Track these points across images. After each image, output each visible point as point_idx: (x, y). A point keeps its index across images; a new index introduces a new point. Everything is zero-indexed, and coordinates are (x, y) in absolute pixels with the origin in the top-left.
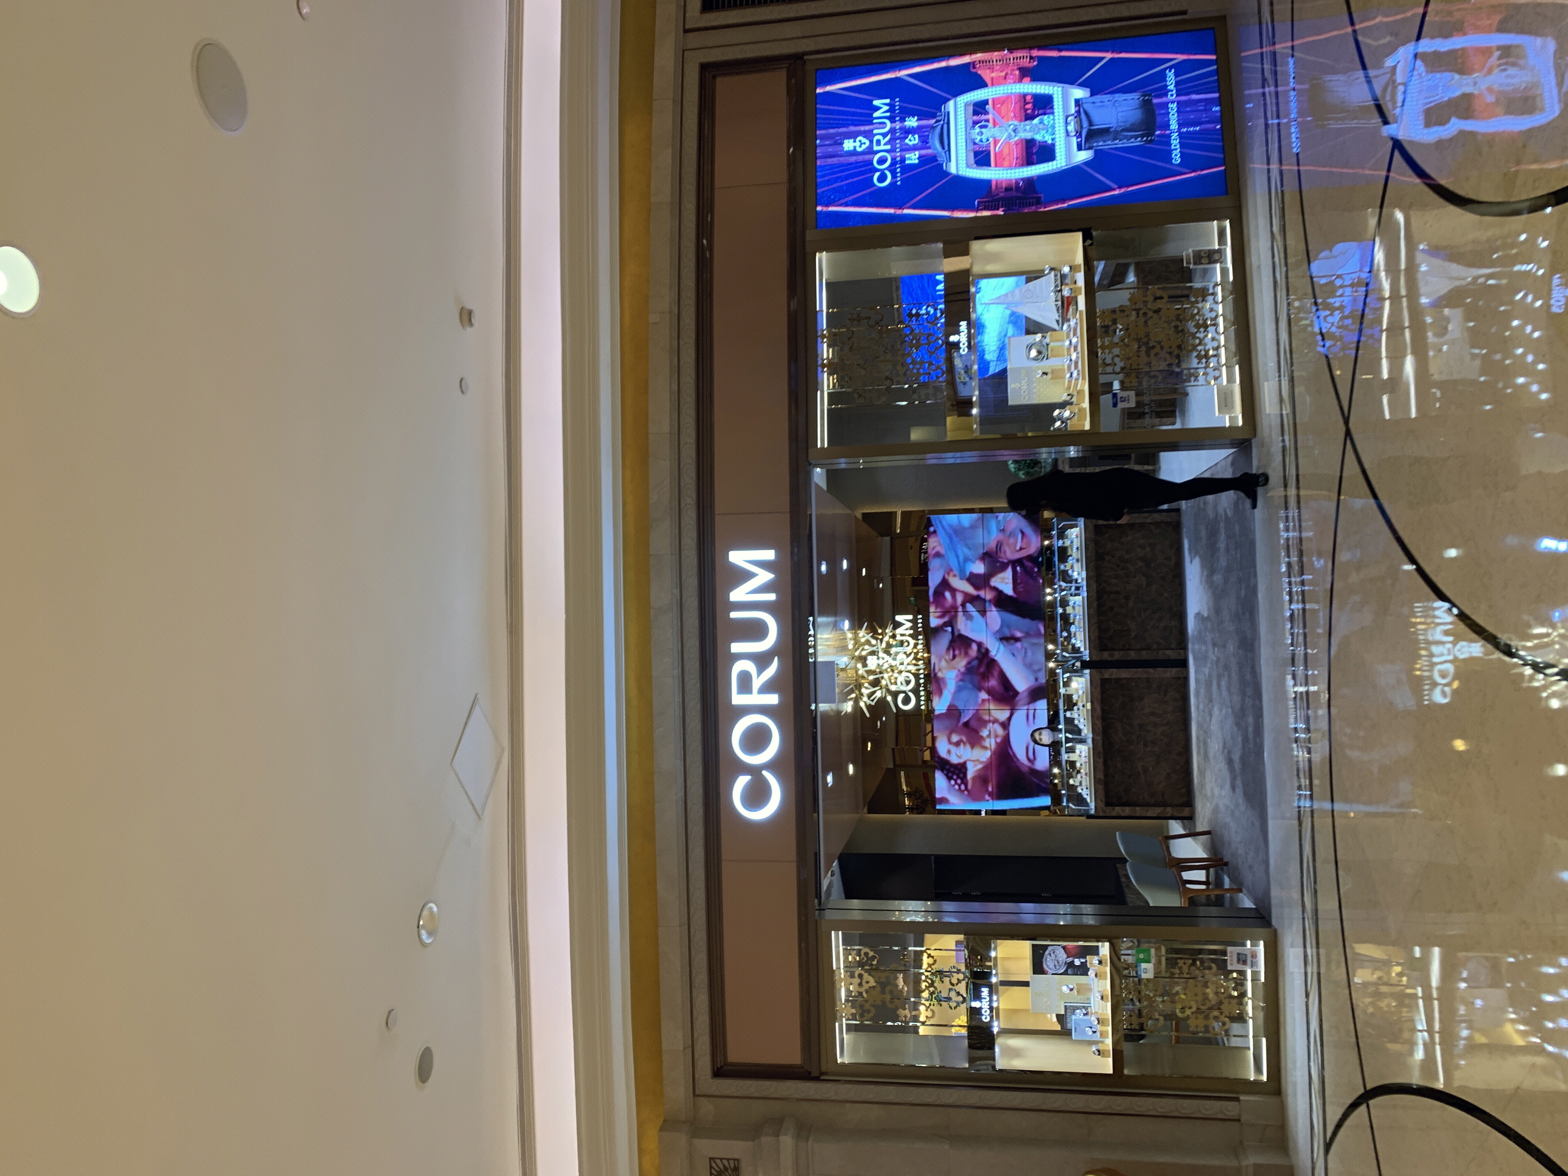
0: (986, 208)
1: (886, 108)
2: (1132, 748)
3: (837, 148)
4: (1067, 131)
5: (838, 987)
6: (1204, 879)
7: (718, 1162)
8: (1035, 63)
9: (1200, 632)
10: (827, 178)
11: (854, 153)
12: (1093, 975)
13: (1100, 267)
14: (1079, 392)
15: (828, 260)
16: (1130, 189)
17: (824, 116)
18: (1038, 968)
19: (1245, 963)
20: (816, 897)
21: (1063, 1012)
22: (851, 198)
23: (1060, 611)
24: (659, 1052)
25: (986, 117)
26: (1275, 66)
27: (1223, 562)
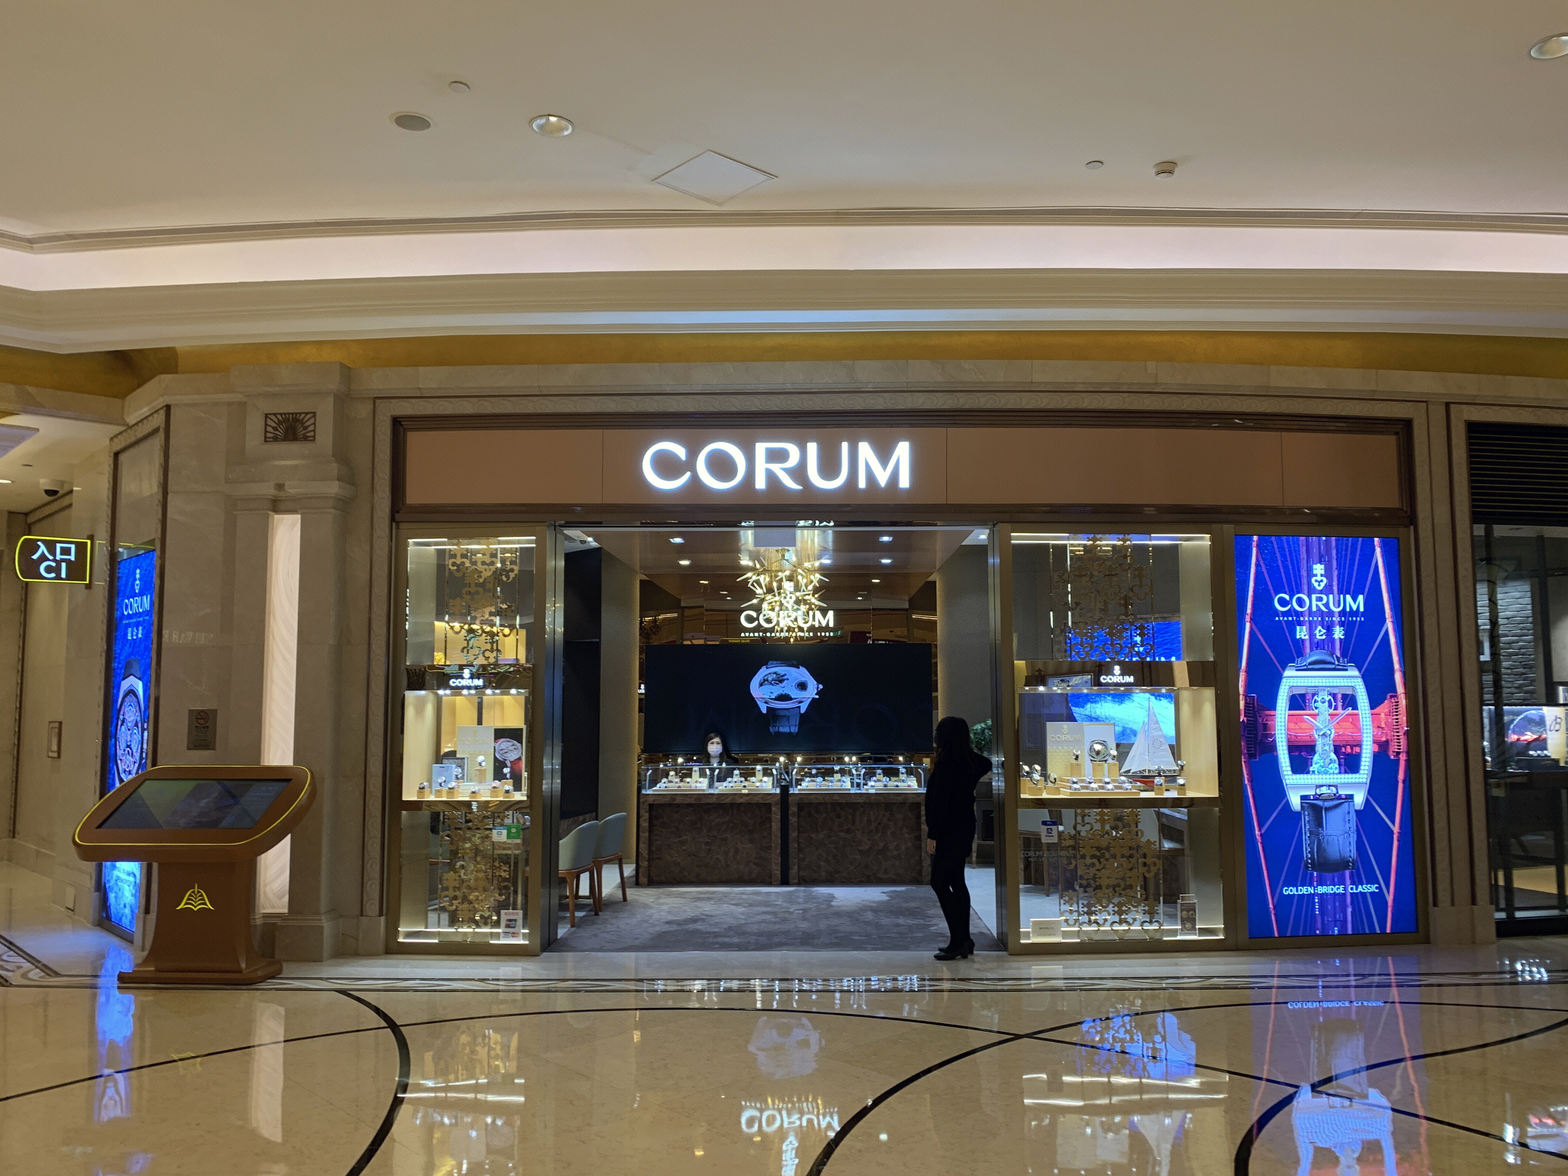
0: (1247, 705)
1: (1355, 608)
2: (705, 831)
3: (1316, 558)
4: (1322, 786)
5: (482, 541)
6: (581, 893)
7: (312, 421)
8: (1392, 757)
9: (815, 898)
10: (1286, 546)
11: (1310, 574)
12: (494, 785)
13: (1181, 814)
14: (1058, 789)
15: (1201, 547)
16: (1260, 845)
17: (1350, 544)
18: (500, 734)
19: (508, 926)
20: (566, 522)
21: (458, 756)
22: (1264, 570)
23: (837, 768)
24: (417, 365)
25: (1340, 707)
26: (1377, 986)
27: (885, 921)
